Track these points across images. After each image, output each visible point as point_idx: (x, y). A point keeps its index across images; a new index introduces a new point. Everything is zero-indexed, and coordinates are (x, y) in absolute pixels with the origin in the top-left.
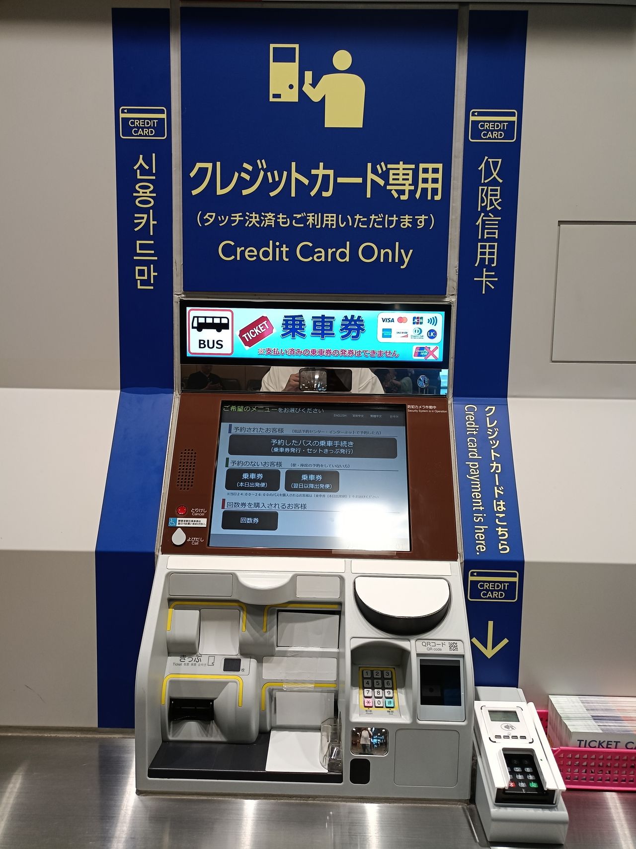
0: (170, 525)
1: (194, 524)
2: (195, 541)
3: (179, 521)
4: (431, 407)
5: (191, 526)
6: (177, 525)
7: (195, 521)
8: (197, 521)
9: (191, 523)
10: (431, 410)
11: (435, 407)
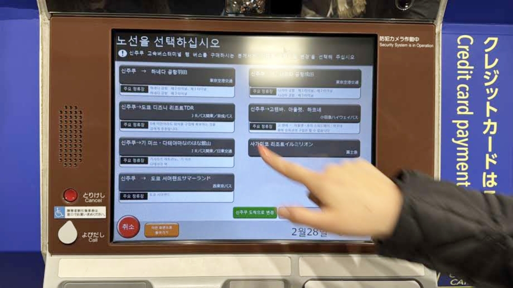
0: (56, 216)
1: (88, 214)
2: (92, 238)
3: (69, 211)
4: (412, 39)
5: (85, 217)
6: (67, 217)
7: (89, 211)
8: (93, 210)
9: (84, 213)
10: (412, 43)
11: (417, 39)
